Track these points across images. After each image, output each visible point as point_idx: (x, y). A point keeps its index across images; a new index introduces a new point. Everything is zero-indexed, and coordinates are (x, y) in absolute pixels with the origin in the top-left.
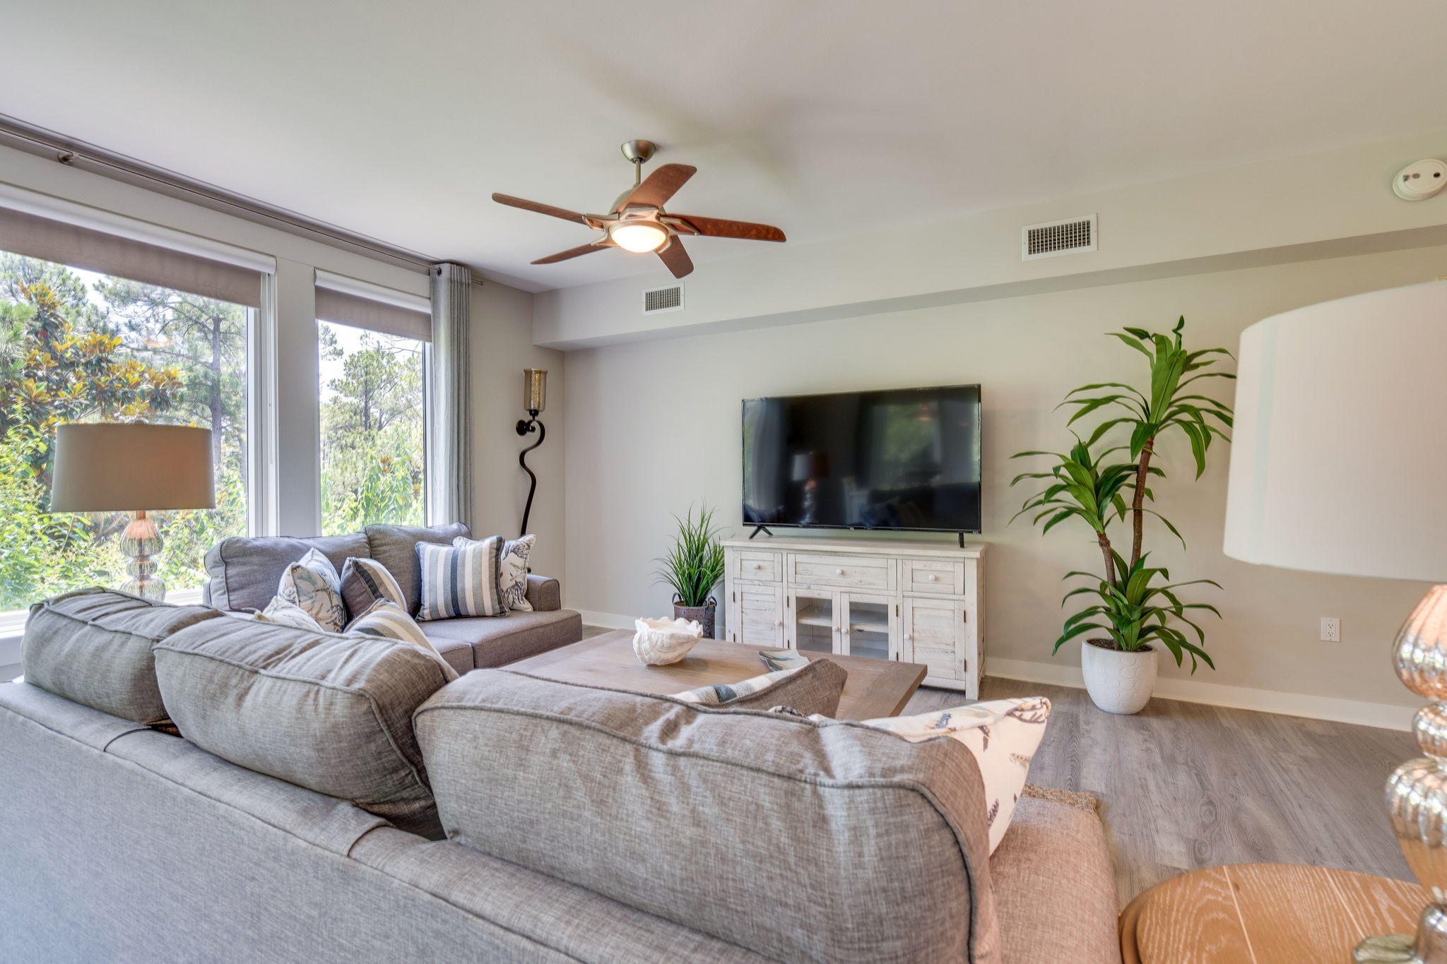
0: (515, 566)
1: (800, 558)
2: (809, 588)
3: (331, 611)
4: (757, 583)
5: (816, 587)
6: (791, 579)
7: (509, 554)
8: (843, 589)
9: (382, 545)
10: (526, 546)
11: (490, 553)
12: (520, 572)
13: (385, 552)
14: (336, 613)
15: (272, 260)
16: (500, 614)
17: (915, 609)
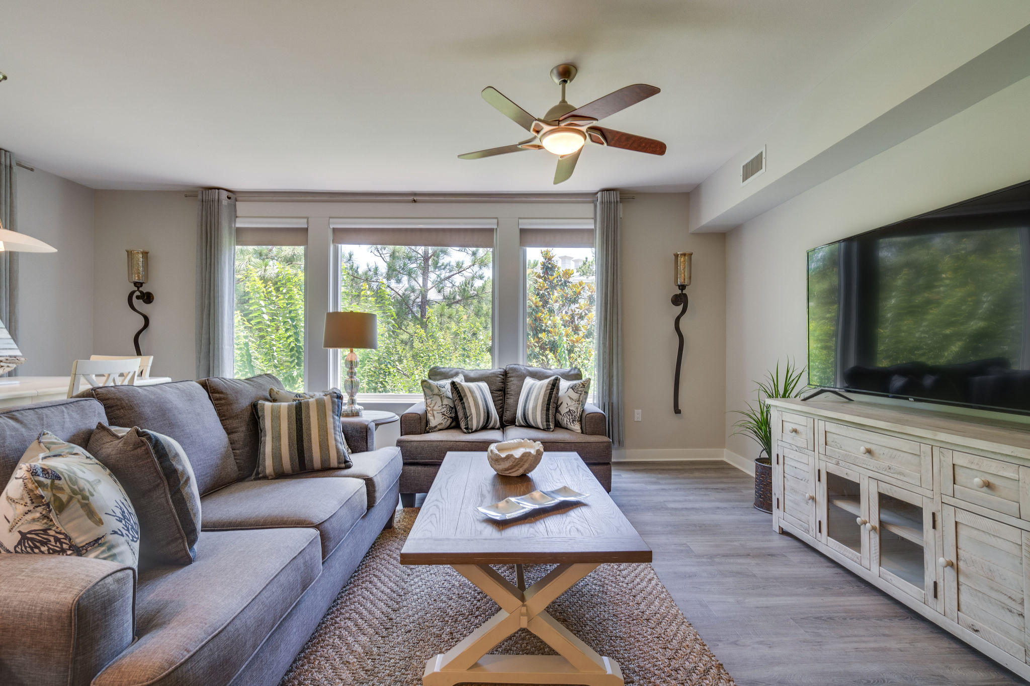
0: (570, 398)
1: (831, 427)
2: (838, 464)
3: (441, 407)
4: (795, 448)
5: (844, 463)
6: (822, 451)
7: (569, 390)
8: (871, 474)
9: (511, 377)
10: (581, 386)
11: (547, 386)
12: (574, 402)
13: (511, 381)
14: (445, 409)
15: (495, 221)
16: (548, 429)
17: (960, 527)
